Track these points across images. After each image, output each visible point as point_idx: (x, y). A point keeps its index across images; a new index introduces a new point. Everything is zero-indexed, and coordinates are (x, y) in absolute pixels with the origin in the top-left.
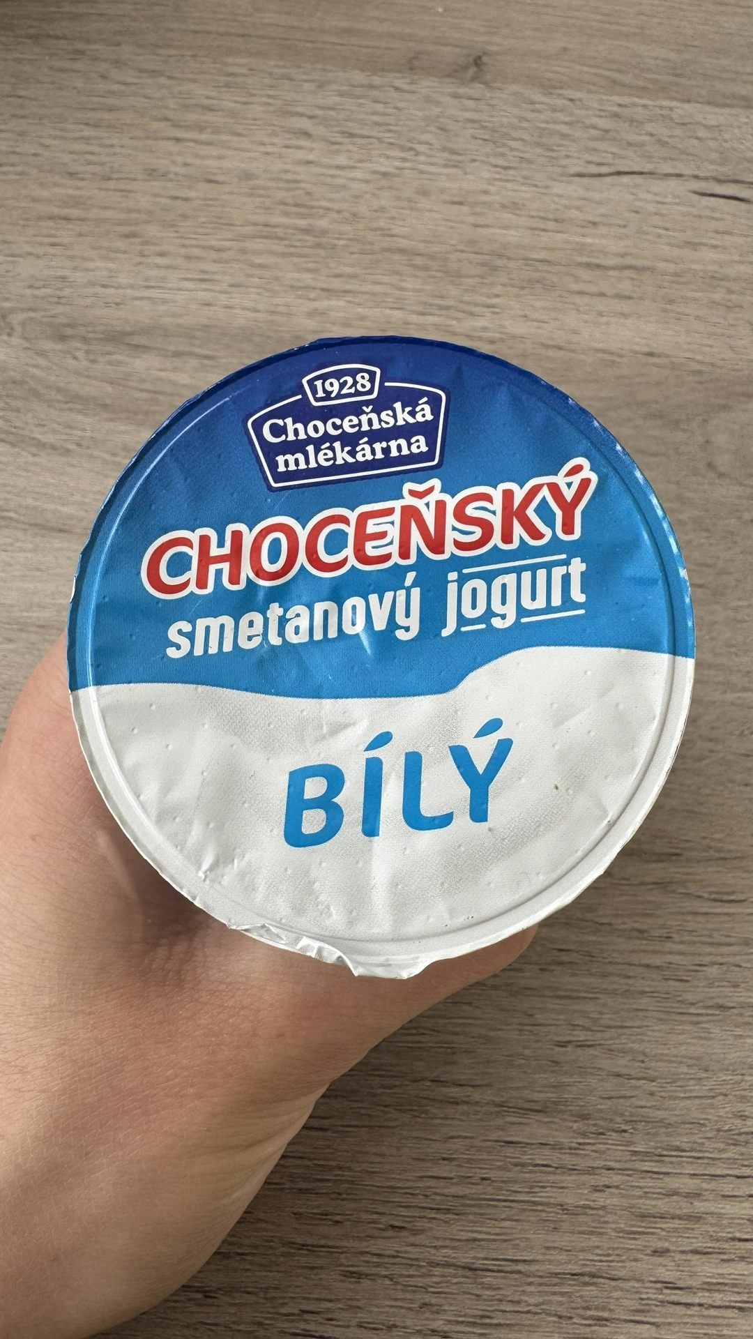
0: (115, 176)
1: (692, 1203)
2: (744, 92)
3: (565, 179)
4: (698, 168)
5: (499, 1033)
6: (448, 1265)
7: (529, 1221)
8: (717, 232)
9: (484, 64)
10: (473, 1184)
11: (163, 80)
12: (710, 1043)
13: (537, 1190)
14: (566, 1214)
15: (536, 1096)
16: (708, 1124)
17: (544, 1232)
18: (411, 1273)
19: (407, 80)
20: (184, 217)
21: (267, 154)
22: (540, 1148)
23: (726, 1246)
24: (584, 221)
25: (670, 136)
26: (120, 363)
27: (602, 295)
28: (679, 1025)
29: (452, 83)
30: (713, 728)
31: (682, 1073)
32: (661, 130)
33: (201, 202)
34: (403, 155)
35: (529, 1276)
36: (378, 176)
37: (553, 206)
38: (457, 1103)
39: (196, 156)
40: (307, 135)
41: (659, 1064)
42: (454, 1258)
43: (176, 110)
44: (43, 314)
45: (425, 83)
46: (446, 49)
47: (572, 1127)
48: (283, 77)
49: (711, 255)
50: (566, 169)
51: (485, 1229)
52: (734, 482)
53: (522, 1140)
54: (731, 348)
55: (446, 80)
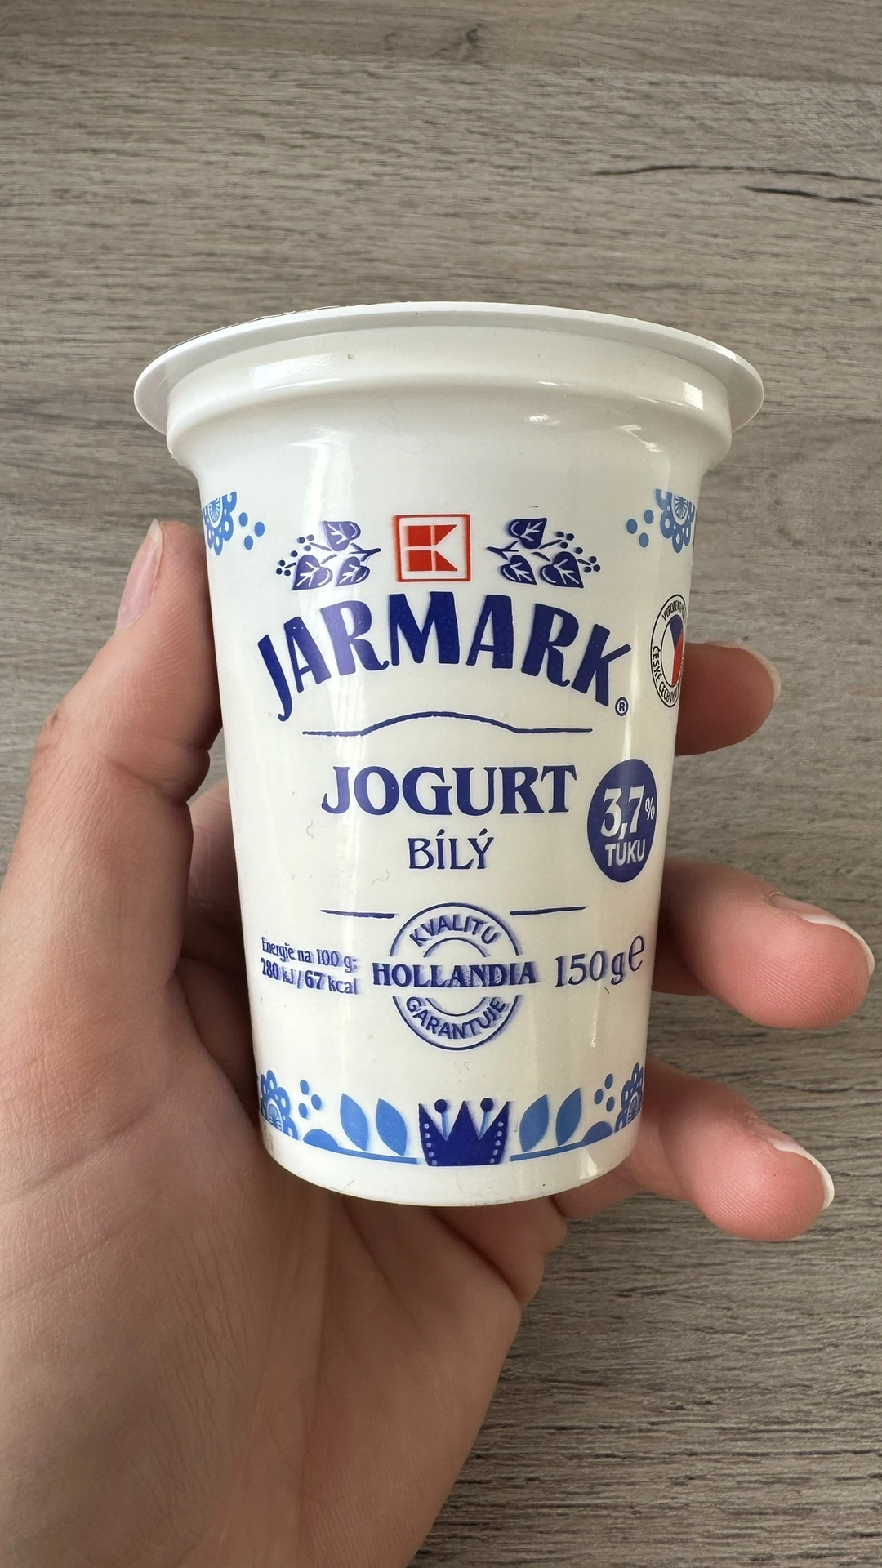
0: (16, 200)
1: (798, 1492)
2: (804, 61)
3: (586, 178)
4: (752, 157)
7: (590, 1532)
8: (778, 237)
9: (480, 39)
10: (516, 1487)
11: (73, 76)
12: (813, 1278)
13: (598, 1489)
14: (637, 1518)
15: (592, 1365)
16: (815, 1386)
17: (610, 1544)
19: (385, 63)
20: (106, 248)
21: (210, 163)
22: (602, 1433)
23: (845, 1545)
24: (614, 230)
25: (716, 120)
26: (26, 440)
28: (773, 1258)
29: (441, 64)
30: (800, 868)
31: (780, 1320)
32: (704, 112)
33: (128, 229)
34: (382, 157)
36: (351, 186)
37: (574, 213)
39: (121, 170)
40: (260, 137)
41: (749, 1310)
43: (90, 113)
45: (407, 66)
46: (430, 22)
47: (641, 1402)
48: (227, 65)
49: (772, 266)
50: (587, 166)
51: (534, 1546)
52: (813, 551)
53: (577, 1424)
54: (802, 382)
55: (432, 61)
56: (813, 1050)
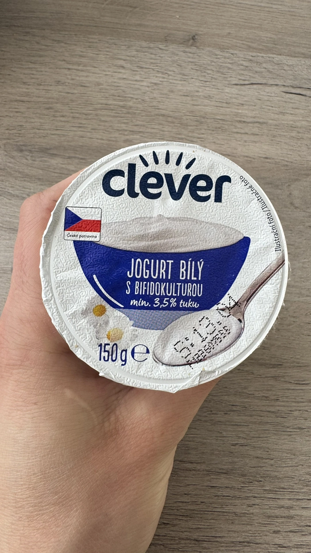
0: (43, 84)
1: (289, 511)
2: (303, 52)
3: (230, 86)
4: (285, 82)
5: (208, 440)
6: (187, 539)
7: (222, 520)
8: (293, 108)
9: (196, 39)
10: (197, 504)
11: (63, 44)
12: (296, 443)
13: (224, 506)
14: (236, 516)
15: (223, 467)
16: (295, 478)
17: (227, 524)
18: (172, 543)
19: (164, 45)
20: (72, 101)
21: (106, 75)
22: (226, 489)
23: (304, 529)
24: (238, 103)
25: (273, 69)
26: (45, 161)
27: (247, 134)
28: (283, 436)
29: (183, 47)
30: (295, 312)
31: (284, 456)
32: (269, 66)
33: (79, 95)
34: (163, 76)
35: (221, 543)
36: (152, 85)
37: (226, 97)
38: (190, 471)
39: (77, 76)
40: (123, 67)
41: (274, 452)
42: (190, 536)
43: (68, 57)
44: (13, 141)
45: (171, 46)
46: (180, 32)
47: (238, 480)
48: (113, 43)
49: (290, 117)
50: (230, 82)
51: (203, 524)
52: (301, 210)
53: (218, 486)
54: (299, 155)
55: (180, 45)
56: (297, 371)
